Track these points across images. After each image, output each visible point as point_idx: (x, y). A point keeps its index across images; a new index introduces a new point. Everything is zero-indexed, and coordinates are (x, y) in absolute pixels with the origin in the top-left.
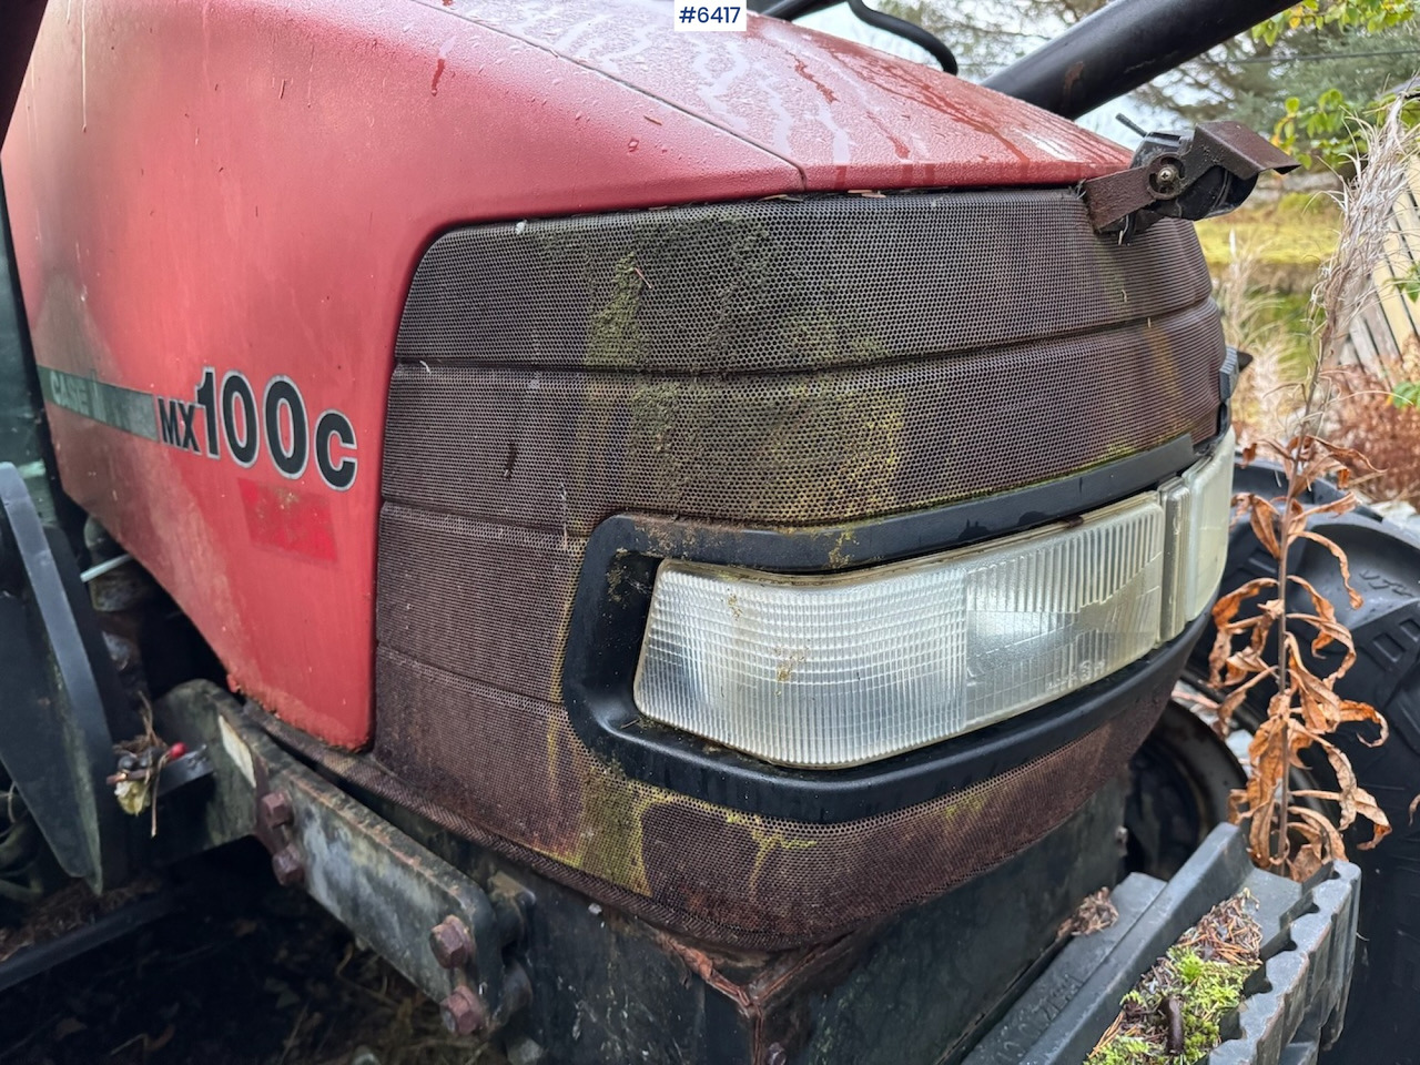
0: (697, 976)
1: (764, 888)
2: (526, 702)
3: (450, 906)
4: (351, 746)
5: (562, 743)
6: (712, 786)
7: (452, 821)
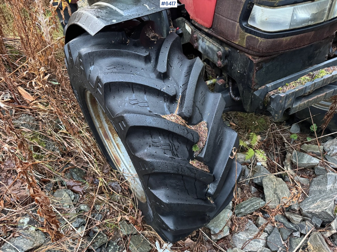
0: (249, 59)
1: (259, 46)
2: (234, 22)
3: (220, 50)
4: (208, 27)
5: (238, 27)
6: (255, 33)
7: (221, 38)
